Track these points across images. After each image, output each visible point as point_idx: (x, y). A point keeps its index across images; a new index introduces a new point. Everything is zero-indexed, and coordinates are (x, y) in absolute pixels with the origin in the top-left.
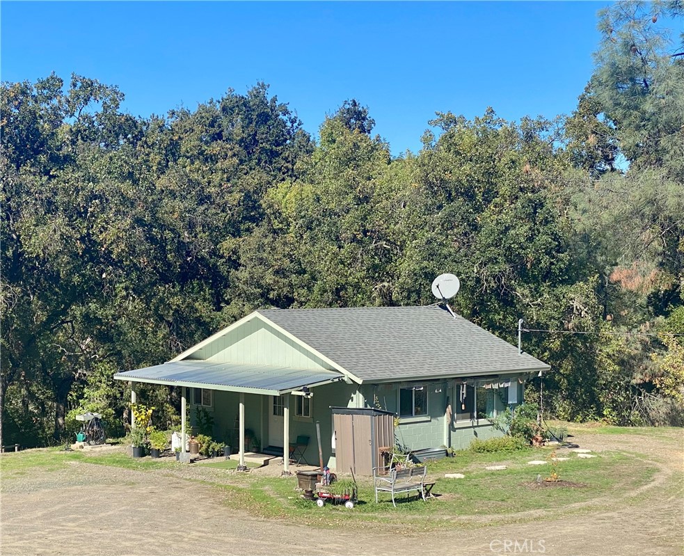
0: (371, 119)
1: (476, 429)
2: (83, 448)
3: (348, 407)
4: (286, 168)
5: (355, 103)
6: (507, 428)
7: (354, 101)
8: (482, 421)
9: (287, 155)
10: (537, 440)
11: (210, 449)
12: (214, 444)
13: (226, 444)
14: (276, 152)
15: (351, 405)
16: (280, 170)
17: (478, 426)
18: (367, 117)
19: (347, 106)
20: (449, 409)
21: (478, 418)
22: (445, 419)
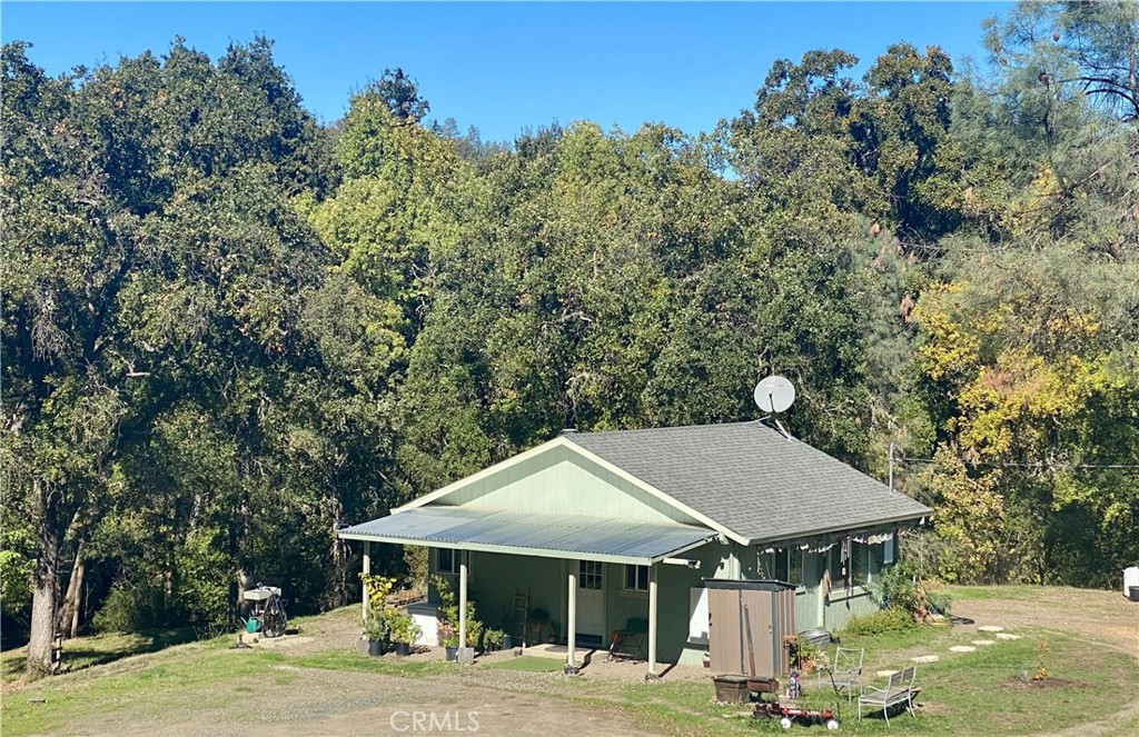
0: (424, 100)
1: (850, 601)
2: (257, 641)
3: (715, 577)
4: (304, 172)
5: (401, 74)
6: (880, 599)
7: (400, 71)
8: (858, 590)
9: (304, 153)
10: (920, 613)
11: (485, 641)
12: (489, 632)
13: (505, 632)
14: (286, 146)
15: (719, 574)
16: (293, 175)
17: (853, 597)
18: (418, 97)
19: (388, 78)
20: (827, 575)
21: (853, 586)
22: (820, 590)
